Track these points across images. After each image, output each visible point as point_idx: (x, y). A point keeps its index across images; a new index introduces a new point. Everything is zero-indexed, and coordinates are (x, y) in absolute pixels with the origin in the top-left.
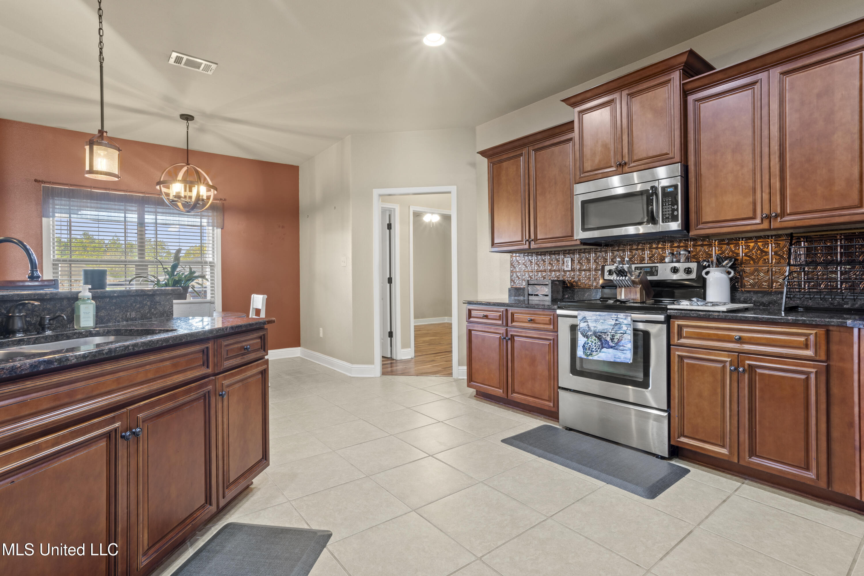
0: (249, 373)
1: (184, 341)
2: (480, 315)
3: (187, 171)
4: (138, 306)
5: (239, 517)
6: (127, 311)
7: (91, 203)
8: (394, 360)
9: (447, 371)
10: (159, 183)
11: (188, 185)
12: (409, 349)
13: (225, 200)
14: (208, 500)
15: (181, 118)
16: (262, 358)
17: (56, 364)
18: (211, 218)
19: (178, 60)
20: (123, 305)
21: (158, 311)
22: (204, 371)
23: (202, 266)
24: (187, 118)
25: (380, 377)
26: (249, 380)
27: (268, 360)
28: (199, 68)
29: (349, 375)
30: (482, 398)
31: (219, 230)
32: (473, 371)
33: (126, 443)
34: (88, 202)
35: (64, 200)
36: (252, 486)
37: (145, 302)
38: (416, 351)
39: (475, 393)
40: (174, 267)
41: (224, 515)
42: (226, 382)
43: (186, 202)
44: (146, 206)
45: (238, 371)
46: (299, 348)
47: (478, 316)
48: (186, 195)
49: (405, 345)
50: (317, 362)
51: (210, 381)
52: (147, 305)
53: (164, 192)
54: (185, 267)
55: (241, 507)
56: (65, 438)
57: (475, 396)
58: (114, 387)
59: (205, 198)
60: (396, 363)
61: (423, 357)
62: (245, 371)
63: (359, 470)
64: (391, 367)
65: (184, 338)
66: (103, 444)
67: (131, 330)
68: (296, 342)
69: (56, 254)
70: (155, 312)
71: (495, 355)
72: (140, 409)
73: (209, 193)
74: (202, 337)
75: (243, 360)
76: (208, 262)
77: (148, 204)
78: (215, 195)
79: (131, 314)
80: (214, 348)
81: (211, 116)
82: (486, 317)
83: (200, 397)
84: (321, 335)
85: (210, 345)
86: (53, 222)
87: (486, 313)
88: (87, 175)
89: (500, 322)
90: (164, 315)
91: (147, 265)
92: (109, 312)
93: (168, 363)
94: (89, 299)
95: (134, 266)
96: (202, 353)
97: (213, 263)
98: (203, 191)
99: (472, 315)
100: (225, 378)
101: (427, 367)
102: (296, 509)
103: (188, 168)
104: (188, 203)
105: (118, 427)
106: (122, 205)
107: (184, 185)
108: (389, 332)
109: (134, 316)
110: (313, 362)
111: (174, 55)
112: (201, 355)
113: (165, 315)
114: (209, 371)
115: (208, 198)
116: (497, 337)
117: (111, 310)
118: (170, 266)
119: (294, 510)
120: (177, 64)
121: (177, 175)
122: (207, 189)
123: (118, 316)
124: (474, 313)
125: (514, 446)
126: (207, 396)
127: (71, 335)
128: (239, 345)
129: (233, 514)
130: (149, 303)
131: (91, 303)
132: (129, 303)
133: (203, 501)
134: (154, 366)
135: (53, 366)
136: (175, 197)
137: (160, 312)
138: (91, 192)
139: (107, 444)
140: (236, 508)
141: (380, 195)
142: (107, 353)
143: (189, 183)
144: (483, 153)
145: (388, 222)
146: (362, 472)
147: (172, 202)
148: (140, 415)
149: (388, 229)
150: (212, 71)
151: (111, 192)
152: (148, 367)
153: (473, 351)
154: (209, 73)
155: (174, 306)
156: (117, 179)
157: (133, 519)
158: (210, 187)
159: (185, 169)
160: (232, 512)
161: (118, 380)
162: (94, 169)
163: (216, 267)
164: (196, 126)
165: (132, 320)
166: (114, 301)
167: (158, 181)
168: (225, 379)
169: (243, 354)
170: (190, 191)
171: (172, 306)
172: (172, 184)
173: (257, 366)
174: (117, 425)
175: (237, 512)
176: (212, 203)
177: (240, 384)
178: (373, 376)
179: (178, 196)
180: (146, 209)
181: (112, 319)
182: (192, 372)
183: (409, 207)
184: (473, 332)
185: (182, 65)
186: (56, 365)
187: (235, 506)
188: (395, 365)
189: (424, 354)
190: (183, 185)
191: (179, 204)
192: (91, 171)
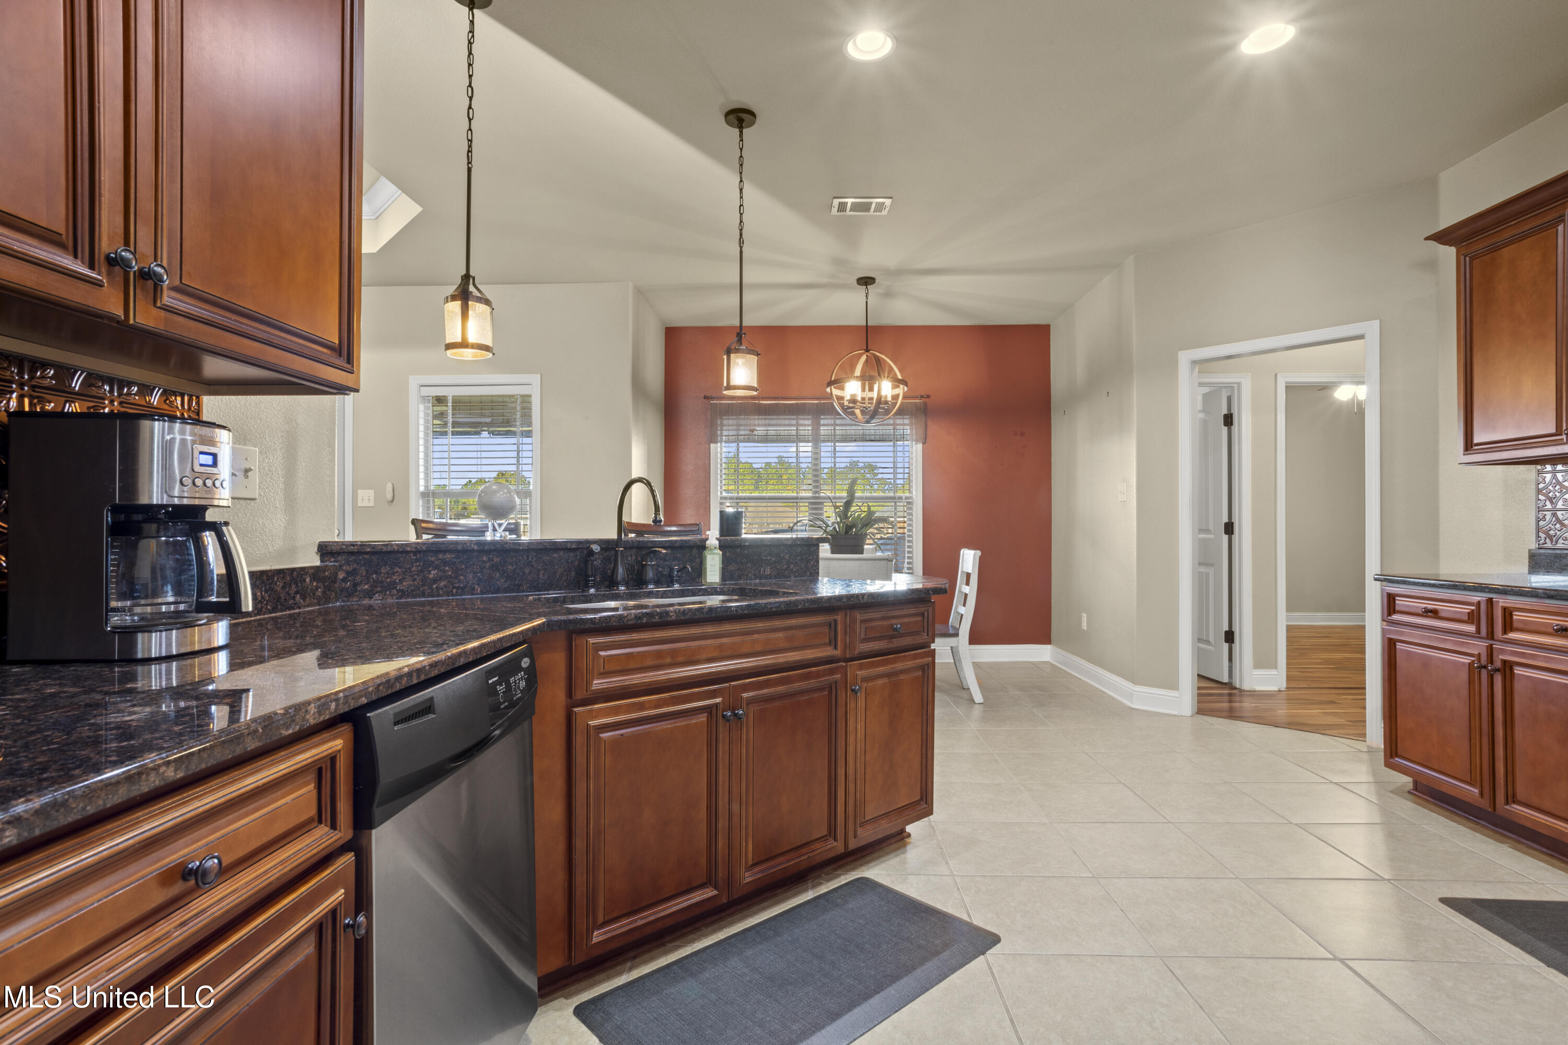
0: (899, 666)
1: (800, 607)
2: (1417, 607)
3: (867, 361)
4: (774, 559)
5: (878, 874)
7: (759, 419)
8: (1236, 688)
9: (1357, 727)
10: (830, 384)
11: (867, 383)
12: (1274, 672)
13: (928, 397)
14: (832, 832)
15: (858, 284)
16: (926, 645)
17: (657, 617)
18: (908, 427)
19: (842, 207)
20: (757, 558)
21: (798, 568)
22: (828, 652)
23: (895, 502)
24: (866, 281)
25: (1192, 716)
26: (902, 677)
27: (934, 650)
28: (868, 210)
29: (1128, 703)
30: (1427, 801)
31: (920, 446)
32: (1400, 733)
33: (728, 727)
34: (755, 419)
35: (732, 419)
36: (907, 840)
37: (782, 555)
38: (1289, 678)
39: (1411, 786)
40: (848, 504)
41: (862, 865)
42: (861, 673)
43: (864, 407)
44: (822, 417)
45: (882, 660)
46: (1049, 647)
47: (1412, 610)
48: (864, 396)
49: (1264, 661)
50: (1077, 675)
51: (838, 667)
52: (785, 558)
53: (836, 396)
54: (862, 506)
55: (885, 861)
56: (666, 703)
57: (1409, 792)
58: (715, 654)
59: (889, 399)
60: (1241, 695)
61: (1310, 692)
62: (894, 661)
63: (1085, 864)
64: (1230, 702)
65: (801, 604)
66: (703, 718)
67: (756, 589)
68: (1043, 636)
69: (725, 490)
70: (795, 569)
71: (1458, 705)
72: (746, 688)
73: (897, 391)
74: (825, 605)
75: (891, 646)
76: (904, 497)
77: (824, 415)
78: (904, 393)
79: (765, 570)
80: (846, 623)
81: (899, 272)
82: (1434, 614)
83: (825, 688)
84: (1084, 626)
85: (839, 617)
86: (721, 449)
87: (1431, 605)
88: (725, 392)
89: (1471, 628)
90: (806, 573)
91: (822, 503)
92: (738, 566)
93: (781, 635)
94: (715, 548)
95: (807, 504)
96: (828, 627)
97: (911, 498)
98: (886, 389)
99: (1397, 608)
100: (861, 667)
101: (1314, 713)
102: (959, 889)
103: (867, 356)
104: (867, 409)
105: (719, 703)
106: (793, 419)
107: (862, 384)
108: (1226, 632)
110: (1070, 674)
111: (836, 202)
112: (827, 631)
113: (808, 573)
114: (838, 653)
115: (895, 397)
116: (1464, 663)
117: (742, 564)
118: (842, 504)
119: (956, 889)
120: (842, 213)
121: (853, 369)
122: (892, 385)
123: (750, 572)
124: (1400, 603)
125: (1473, 919)
126: (834, 688)
127: (696, 591)
128: (885, 623)
129: (872, 867)
130: (787, 557)
131: (718, 554)
133: (825, 832)
134: (763, 636)
135: (654, 620)
136: (850, 401)
137: (801, 569)
138: (759, 404)
139: (708, 720)
140: (878, 862)
141: (1194, 362)
142: (707, 613)
143: (868, 380)
144: (1442, 237)
145: (1225, 411)
146: (1088, 868)
147: (847, 409)
148: (745, 695)
149: (1226, 424)
150: (887, 209)
151: (780, 402)
152: (756, 636)
153: (1398, 687)
154: (884, 213)
155: (820, 562)
156: (755, 393)
157: (735, 820)
158: (897, 382)
159: (864, 358)
160: (871, 865)
161: (720, 646)
162: (732, 384)
163: (915, 504)
164: (880, 291)
165: (766, 577)
166: (747, 553)
167: (829, 380)
168: (860, 669)
169: (892, 637)
170: (871, 389)
171: (818, 562)
172: (845, 382)
173: (915, 657)
174: (718, 700)
175: (878, 867)
176: (902, 403)
177: (886, 680)
178: (1176, 713)
179: (853, 401)
180: (822, 422)
181: (743, 575)
182: (813, 651)
183: (1276, 375)
184: (1399, 646)
185: (848, 213)
186: (657, 619)
187: (878, 858)
188: (1238, 699)
189: (1314, 685)
190: (860, 383)
191: (858, 412)
192: (729, 387)
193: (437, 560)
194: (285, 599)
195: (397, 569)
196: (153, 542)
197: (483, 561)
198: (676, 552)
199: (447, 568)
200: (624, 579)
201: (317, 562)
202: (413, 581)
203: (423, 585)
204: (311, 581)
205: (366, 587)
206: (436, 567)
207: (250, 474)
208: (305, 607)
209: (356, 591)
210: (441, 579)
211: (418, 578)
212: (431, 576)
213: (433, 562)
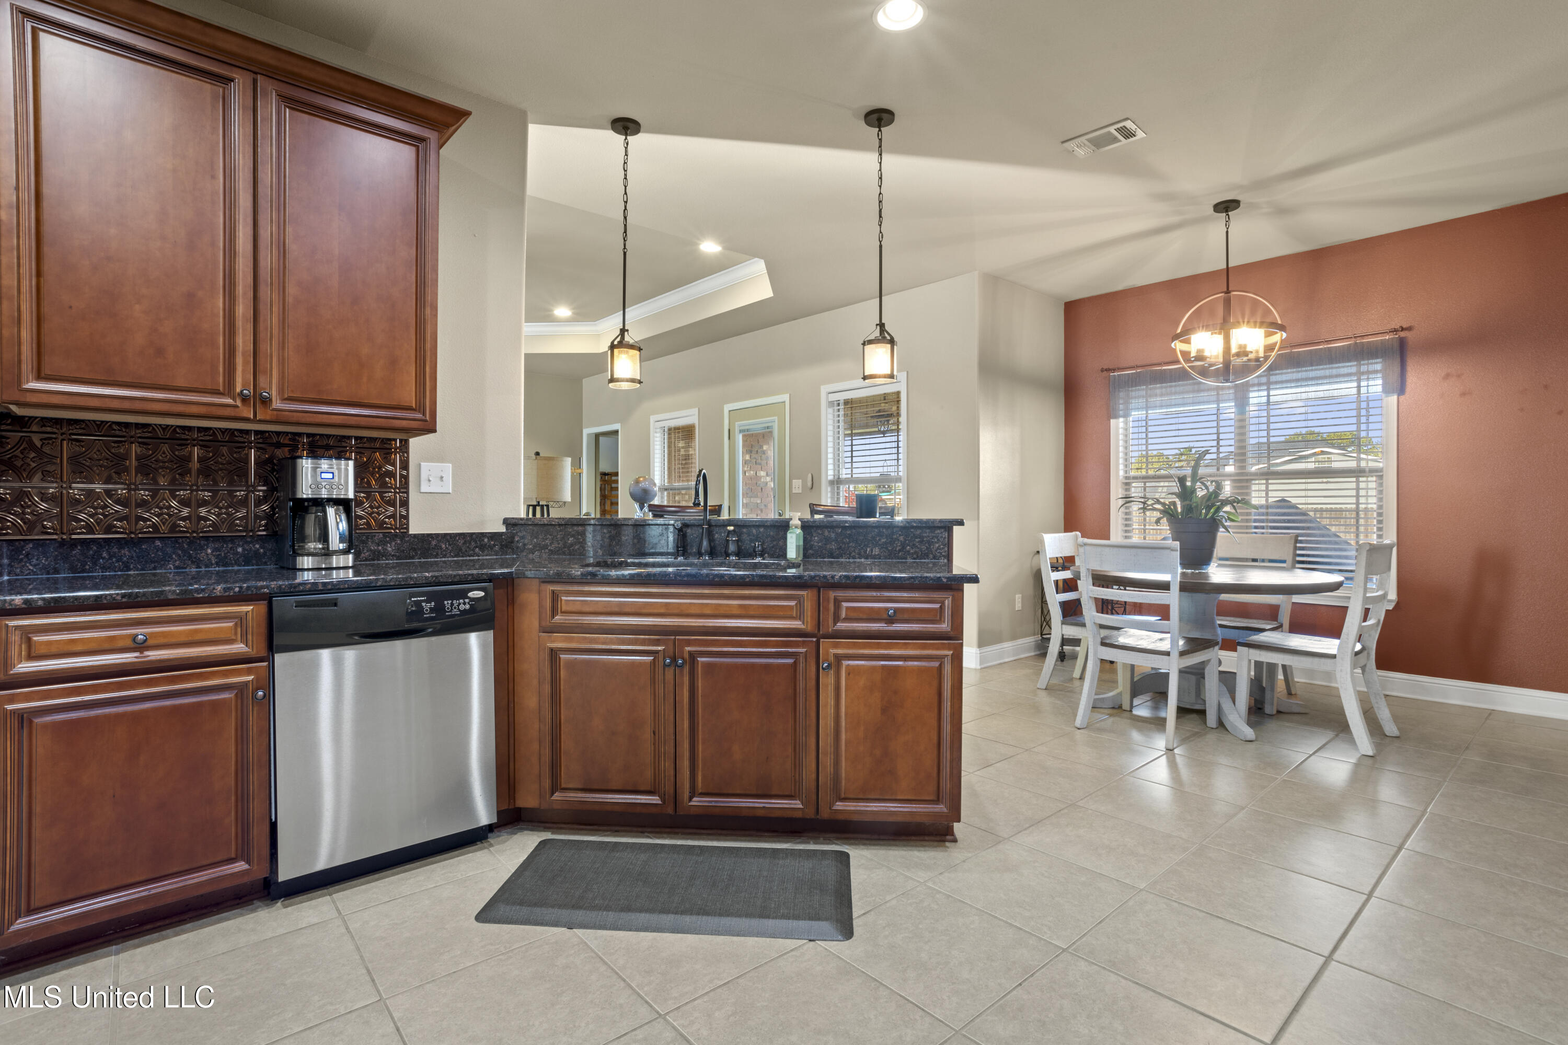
0: (897, 652)
4: (883, 540)
6: (867, 546)
11: (1220, 332)
20: (861, 538)
21: (917, 550)
22: (793, 625)
24: (1227, 206)
37: (895, 537)
45: (868, 643)
51: (805, 642)
52: (898, 540)
56: (612, 642)
58: (662, 611)
62: (888, 647)
70: (912, 551)
72: (690, 643)
79: (872, 550)
86: (1121, 424)
92: (841, 545)
94: (798, 527)
100: (836, 646)
105: (661, 651)
109: (877, 553)
113: (931, 556)
117: (844, 543)
123: (854, 551)
126: (801, 660)
130: (901, 538)
131: (799, 533)
132: (870, 535)
137: (921, 551)
143: (1220, 326)
148: (689, 649)
152: (706, 601)
161: (667, 605)
165: (874, 557)
166: (848, 532)
168: (835, 648)
172: (1188, 335)
174: (660, 648)
181: (845, 554)
182: (775, 622)
190: (1210, 332)
193: (573, 531)
194: (466, 551)
195: (548, 536)
196: (313, 516)
197: (604, 533)
198: (769, 530)
199: (580, 537)
200: (706, 552)
201: (503, 529)
202: (558, 544)
203: (565, 547)
204: (489, 541)
205: (531, 546)
206: (573, 536)
207: (444, 479)
208: (483, 556)
209: (525, 549)
210: (576, 544)
211: (561, 543)
212: (569, 542)
213: (570, 532)
